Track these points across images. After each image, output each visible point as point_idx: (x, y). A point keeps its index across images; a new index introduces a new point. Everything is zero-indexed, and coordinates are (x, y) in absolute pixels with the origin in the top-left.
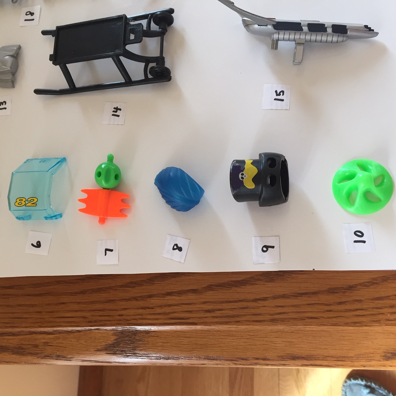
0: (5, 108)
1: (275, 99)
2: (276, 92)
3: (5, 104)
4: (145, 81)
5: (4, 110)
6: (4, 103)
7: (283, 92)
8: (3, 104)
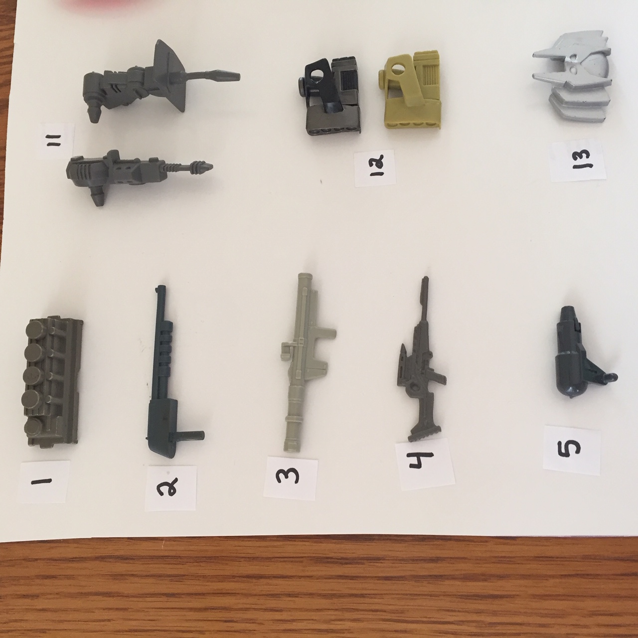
0: (591, 166)
3: (588, 157)
5: (588, 168)
6: (584, 155)
8: (581, 157)
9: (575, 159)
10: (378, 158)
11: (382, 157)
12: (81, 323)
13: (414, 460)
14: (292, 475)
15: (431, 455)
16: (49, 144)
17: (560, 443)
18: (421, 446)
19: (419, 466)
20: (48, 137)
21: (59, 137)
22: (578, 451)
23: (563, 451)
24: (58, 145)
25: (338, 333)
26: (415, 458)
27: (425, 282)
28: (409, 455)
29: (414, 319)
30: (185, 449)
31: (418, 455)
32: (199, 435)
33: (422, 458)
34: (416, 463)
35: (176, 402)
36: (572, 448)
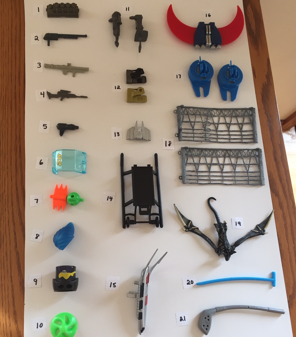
0: (115, 136)
1: (111, 283)
2: (115, 283)
3: (118, 136)
4: (124, 214)
7: (115, 287)
9: (117, 133)
10: (120, 88)
11: (120, 89)
12: (78, 17)
13: (42, 93)
14: (39, 66)
15: (44, 97)
16: (127, 8)
17: (46, 125)
18: (46, 95)
19: (41, 94)
20: (129, 8)
21: (129, 10)
22: (44, 128)
23: (44, 125)
24: (126, 10)
25: (74, 78)
26: (43, 93)
27: (86, 97)
28: (44, 92)
29: (77, 95)
30: (46, 42)
31: (44, 94)
32: (49, 45)
33: (43, 95)
34: (42, 94)
35: (58, 40)
36: (45, 127)
